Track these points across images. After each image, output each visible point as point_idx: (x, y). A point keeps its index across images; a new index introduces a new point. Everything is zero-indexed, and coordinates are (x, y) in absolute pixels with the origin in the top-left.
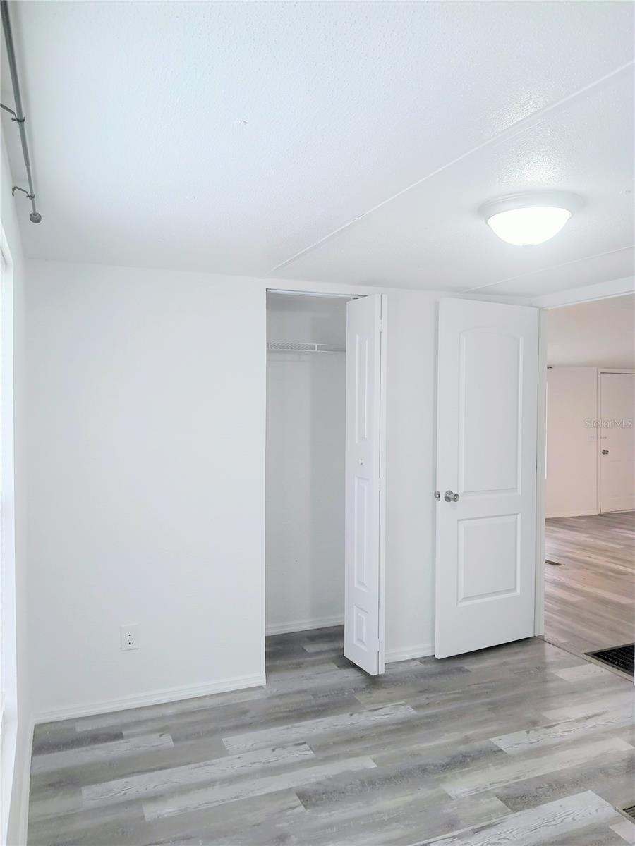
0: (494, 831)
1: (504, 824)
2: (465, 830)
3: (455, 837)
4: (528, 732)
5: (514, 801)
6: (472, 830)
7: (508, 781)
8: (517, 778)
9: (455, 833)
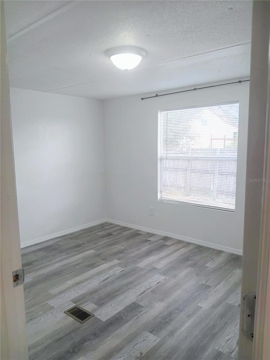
0: (139, 293)
1: (136, 297)
2: (148, 291)
3: (150, 288)
4: (141, 354)
5: (136, 306)
6: (146, 292)
7: (141, 315)
8: (138, 318)
9: (150, 290)
